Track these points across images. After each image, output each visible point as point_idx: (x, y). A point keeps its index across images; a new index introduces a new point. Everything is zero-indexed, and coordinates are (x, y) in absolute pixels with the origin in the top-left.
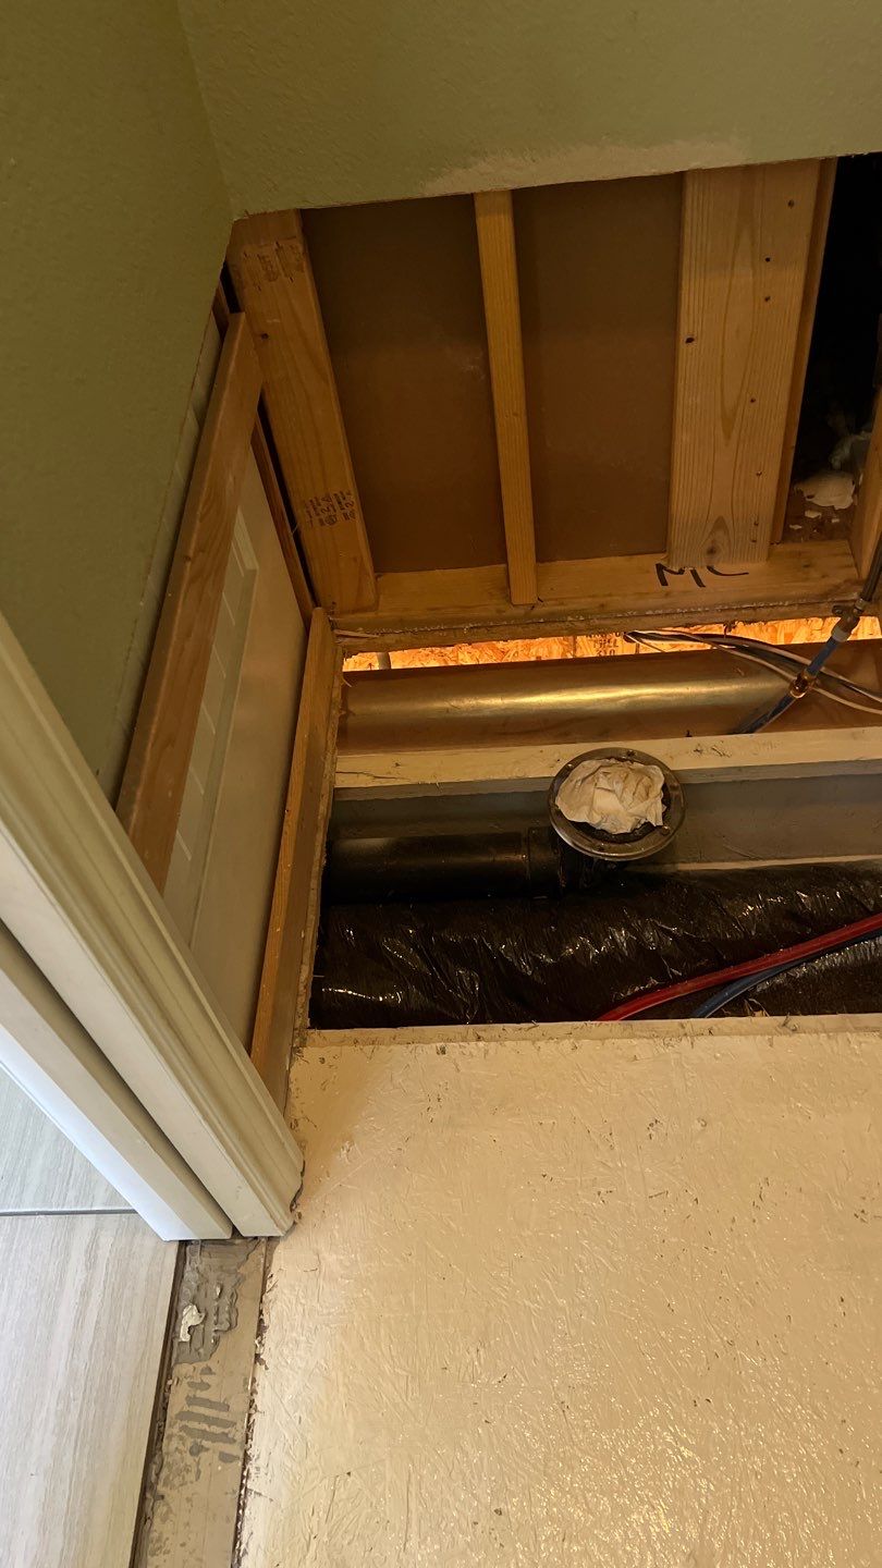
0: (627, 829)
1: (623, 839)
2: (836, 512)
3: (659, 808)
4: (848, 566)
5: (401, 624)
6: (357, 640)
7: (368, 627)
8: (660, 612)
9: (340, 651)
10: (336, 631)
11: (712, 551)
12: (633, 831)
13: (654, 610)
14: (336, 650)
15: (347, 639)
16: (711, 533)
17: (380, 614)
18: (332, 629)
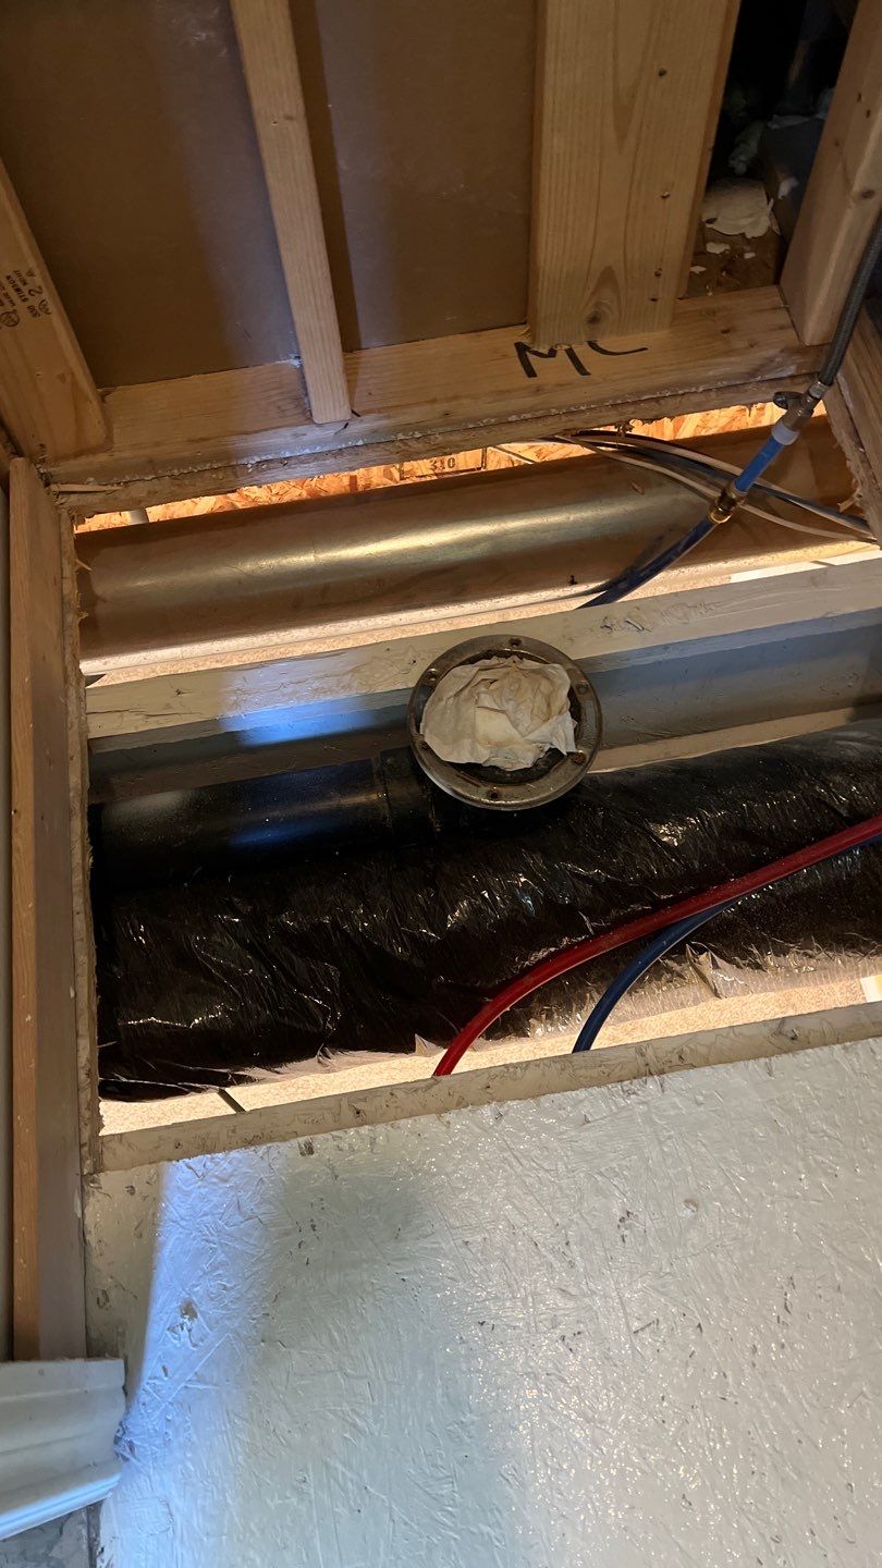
0: (526, 760)
1: (523, 777)
2: (749, 242)
3: (569, 724)
4: (782, 328)
5: (152, 466)
6: (89, 496)
7: (103, 474)
8: (528, 416)
9: (65, 514)
10: (54, 488)
11: (594, 320)
12: (535, 765)
13: (518, 413)
14: (60, 515)
15: (72, 496)
16: (593, 294)
17: (117, 455)
18: (47, 484)
